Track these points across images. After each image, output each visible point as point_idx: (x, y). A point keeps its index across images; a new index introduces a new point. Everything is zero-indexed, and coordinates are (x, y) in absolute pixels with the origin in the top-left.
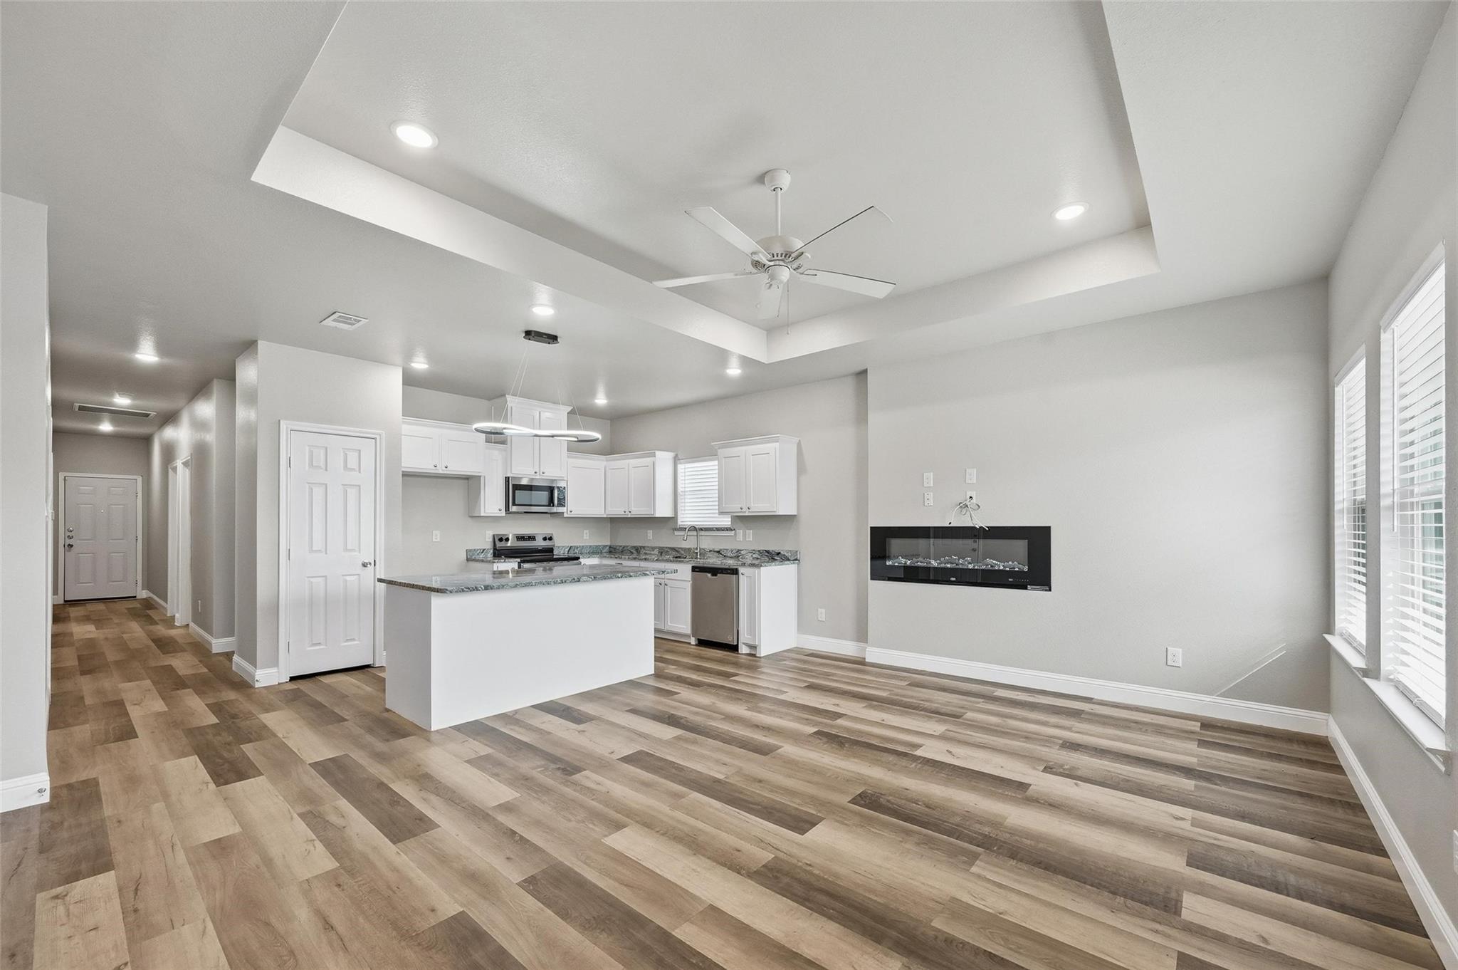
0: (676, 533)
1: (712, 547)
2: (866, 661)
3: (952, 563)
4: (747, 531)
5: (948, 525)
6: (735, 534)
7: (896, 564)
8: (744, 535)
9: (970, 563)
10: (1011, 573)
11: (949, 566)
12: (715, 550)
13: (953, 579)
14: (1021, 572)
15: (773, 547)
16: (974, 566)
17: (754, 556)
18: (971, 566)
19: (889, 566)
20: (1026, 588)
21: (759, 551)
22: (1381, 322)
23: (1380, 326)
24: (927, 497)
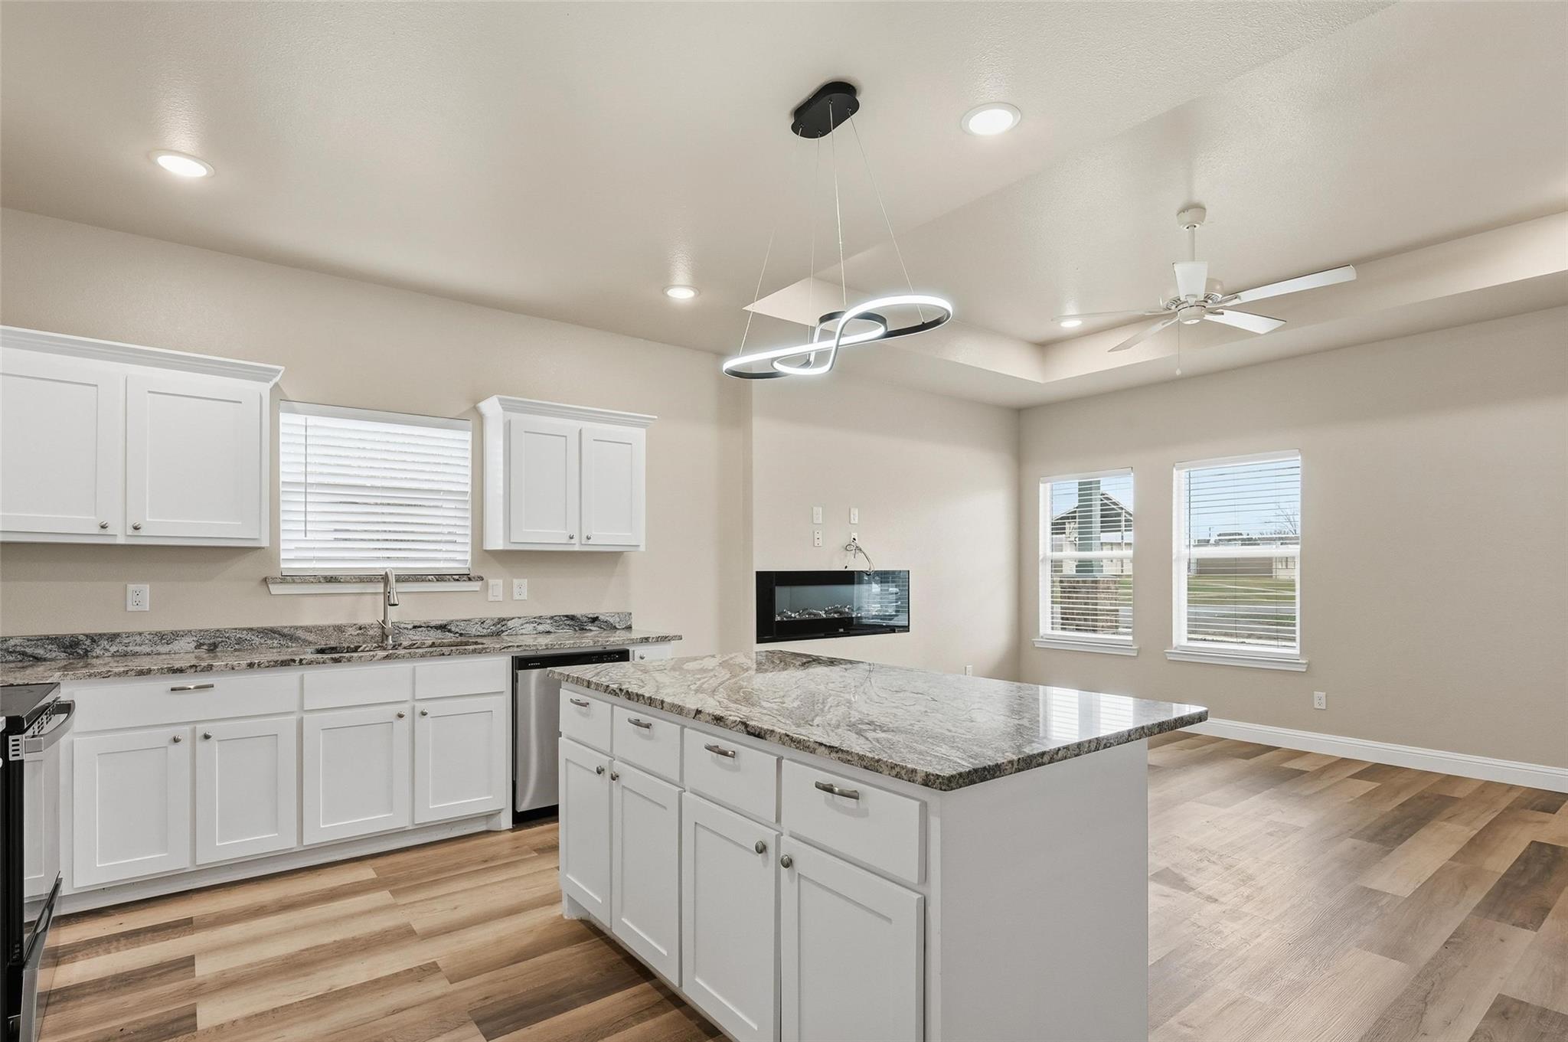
0: (275, 589)
1: (421, 618)
3: (837, 612)
4: (516, 581)
5: (844, 570)
6: (486, 587)
7: (785, 618)
8: (509, 590)
11: (836, 616)
12: (433, 624)
13: (841, 630)
15: (580, 610)
17: (541, 628)
19: (778, 621)
21: (552, 618)
22: (1176, 464)
23: (1174, 466)
24: (817, 536)
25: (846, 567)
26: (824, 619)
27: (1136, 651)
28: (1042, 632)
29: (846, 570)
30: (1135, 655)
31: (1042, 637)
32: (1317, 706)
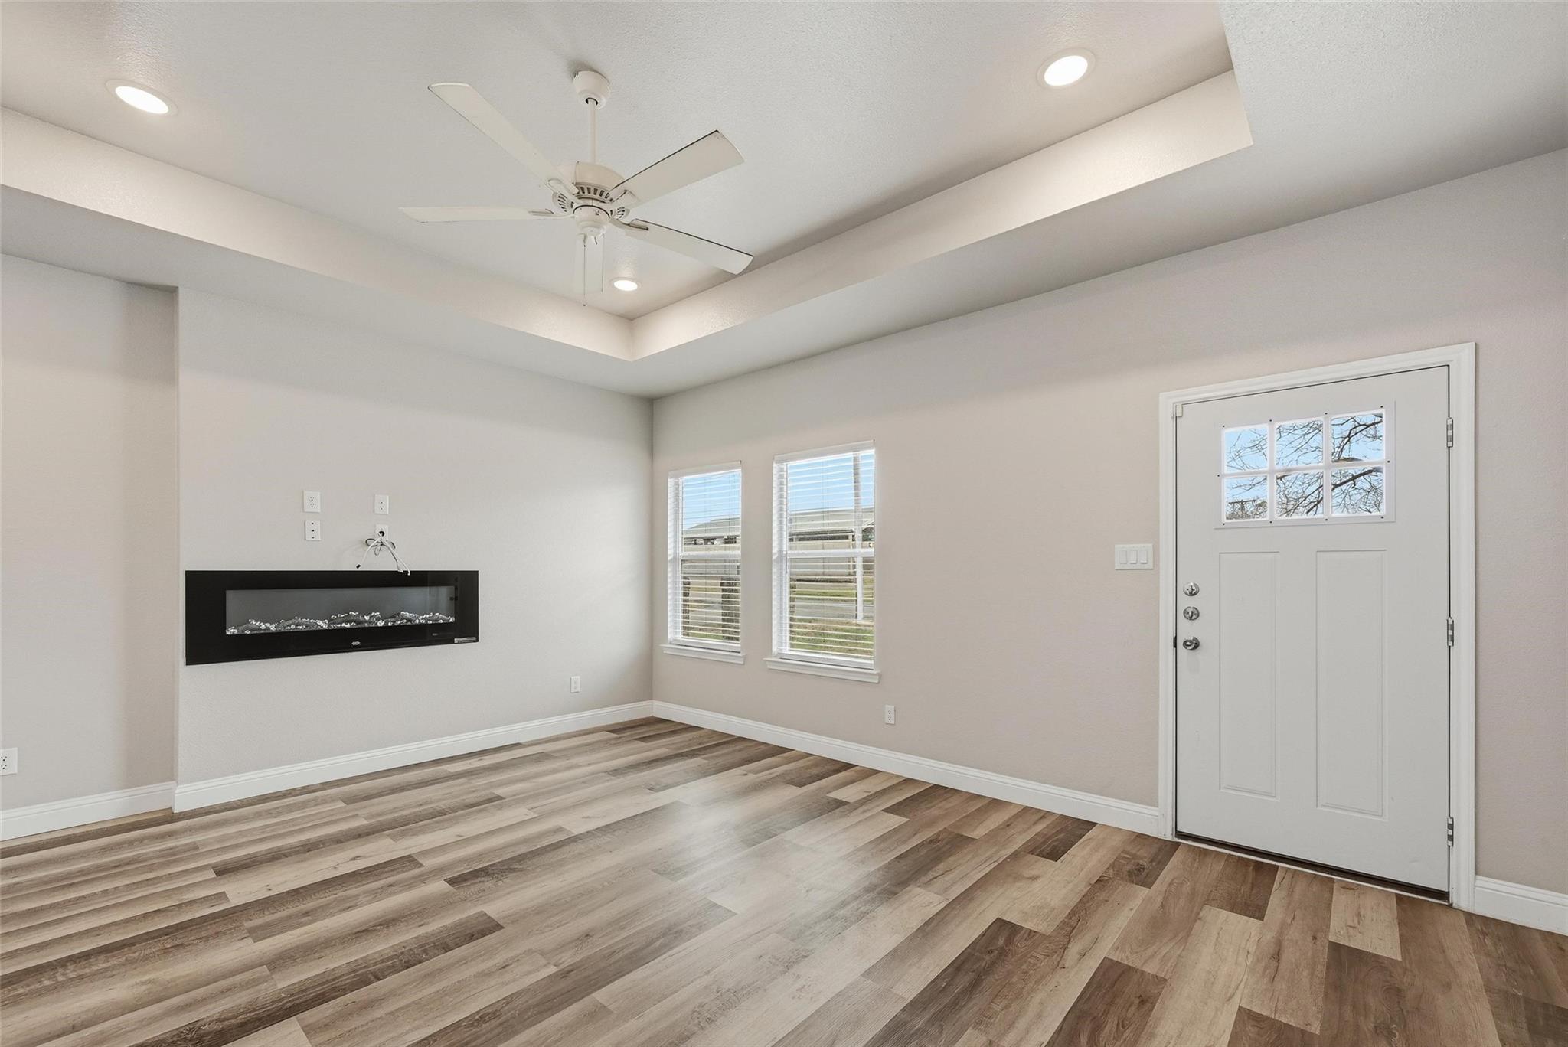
2: (176, 811)
3: (350, 622)
7: (248, 632)
9: (378, 619)
10: (436, 626)
11: (345, 625)
13: (356, 643)
14: (446, 625)
16: (387, 623)
18: (381, 624)
19: (233, 636)
20: (453, 642)
22: (776, 457)
23: (773, 459)
24: (309, 527)
25: (358, 566)
26: (325, 630)
27: (742, 659)
28: (670, 636)
29: (359, 569)
30: (742, 662)
31: (671, 643)
32: (887, 721)
